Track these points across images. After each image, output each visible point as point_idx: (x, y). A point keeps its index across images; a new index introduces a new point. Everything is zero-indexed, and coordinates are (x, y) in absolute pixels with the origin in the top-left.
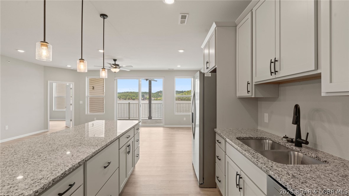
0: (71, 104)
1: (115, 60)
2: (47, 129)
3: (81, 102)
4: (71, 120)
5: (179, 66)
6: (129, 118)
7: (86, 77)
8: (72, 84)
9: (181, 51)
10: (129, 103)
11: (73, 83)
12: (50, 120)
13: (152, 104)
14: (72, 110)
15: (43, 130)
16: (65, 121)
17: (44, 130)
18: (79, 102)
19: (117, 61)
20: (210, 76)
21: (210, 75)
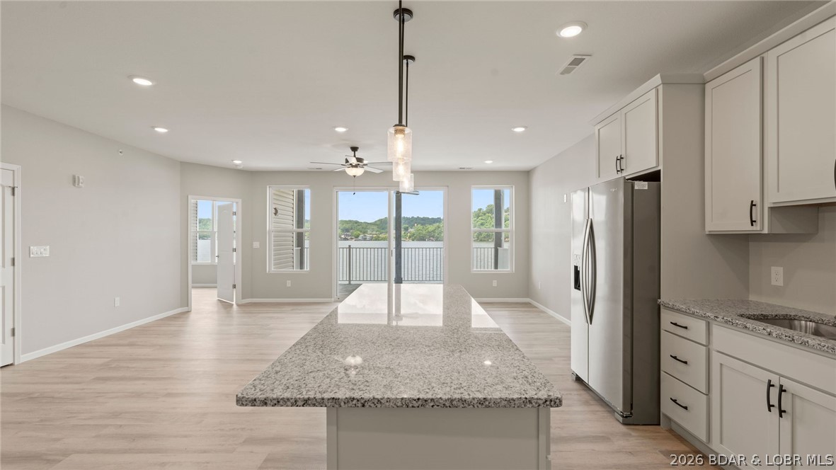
0: (235, 250)
1: (354, 149)
2: (188, 306)
3: (256, 245)
4: (234, 286)
5: (489, 162)
6: (350, 281)
7: (268, 187)
8: (237, 203)
9: (520, 130)
10: (350, 246)
11: (240, 201)
12: (193, 287)
13: (403, 250)
14: (236, 261)
15: (178, 308)
16: (216, 287)
17: (180, 309)
18: (252, 244)
19: (359, 150)
20: (646, 188)
21: (647, 186)
